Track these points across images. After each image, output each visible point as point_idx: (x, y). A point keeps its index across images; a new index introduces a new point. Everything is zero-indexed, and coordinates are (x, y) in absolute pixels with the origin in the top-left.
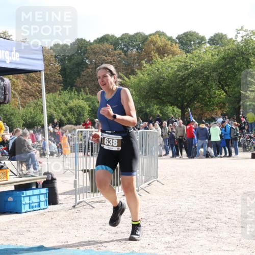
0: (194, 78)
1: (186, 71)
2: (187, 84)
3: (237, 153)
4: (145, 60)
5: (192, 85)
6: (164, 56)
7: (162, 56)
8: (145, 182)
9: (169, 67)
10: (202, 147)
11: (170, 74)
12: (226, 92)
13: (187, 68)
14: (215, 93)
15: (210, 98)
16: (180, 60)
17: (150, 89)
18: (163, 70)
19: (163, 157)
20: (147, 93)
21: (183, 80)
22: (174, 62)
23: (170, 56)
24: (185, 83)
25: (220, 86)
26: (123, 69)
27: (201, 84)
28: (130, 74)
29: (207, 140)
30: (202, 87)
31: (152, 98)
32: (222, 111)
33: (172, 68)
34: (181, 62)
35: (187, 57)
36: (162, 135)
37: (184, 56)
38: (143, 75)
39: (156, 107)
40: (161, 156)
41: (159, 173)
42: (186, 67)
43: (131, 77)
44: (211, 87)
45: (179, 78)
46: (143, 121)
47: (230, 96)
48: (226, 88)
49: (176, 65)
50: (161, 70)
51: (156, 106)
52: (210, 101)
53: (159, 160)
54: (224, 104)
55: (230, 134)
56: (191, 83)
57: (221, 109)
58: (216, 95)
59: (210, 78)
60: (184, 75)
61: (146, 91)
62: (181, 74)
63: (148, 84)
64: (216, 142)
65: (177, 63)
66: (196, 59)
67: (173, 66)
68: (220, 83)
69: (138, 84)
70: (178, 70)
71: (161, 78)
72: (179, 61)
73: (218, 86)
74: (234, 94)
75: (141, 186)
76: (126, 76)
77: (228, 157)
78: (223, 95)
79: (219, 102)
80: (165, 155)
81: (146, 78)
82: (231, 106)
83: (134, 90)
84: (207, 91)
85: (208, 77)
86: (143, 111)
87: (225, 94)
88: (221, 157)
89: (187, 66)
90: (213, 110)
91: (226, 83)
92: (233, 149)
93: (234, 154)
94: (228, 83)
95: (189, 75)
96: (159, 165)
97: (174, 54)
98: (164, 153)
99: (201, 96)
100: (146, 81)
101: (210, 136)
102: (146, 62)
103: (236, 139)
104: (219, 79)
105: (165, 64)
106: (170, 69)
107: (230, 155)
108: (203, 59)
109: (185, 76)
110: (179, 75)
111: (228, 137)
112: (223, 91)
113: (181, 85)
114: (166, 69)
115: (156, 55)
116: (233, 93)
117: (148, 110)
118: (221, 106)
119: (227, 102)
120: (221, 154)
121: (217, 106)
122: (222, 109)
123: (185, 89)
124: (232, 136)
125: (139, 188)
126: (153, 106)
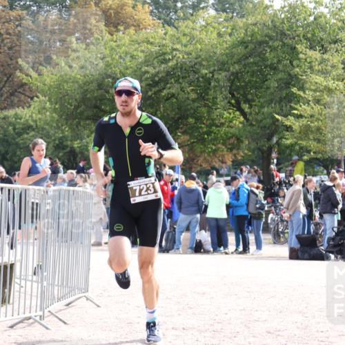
0: (177, 81)
1: (163, 66)
2: (164, 93)
3: (259, 246)
4: (77, 35)
5: (173, 95)
6: (118, 31)
7: (114, 30)
8: (59, 300)
9: (127, 53)
10: (188, 229)
11: (127, 69)
12: (243, 113)
13: (165, 59)
14: (221, 116)
15: (210, 126)
16: (151, 40)
17: (84, 99)
18: (113, 59)
20: (77, 107)
21: (156, 84)
22: (139, 44)
23: (132, 31)
24: (160, 91)
25: (233, 101)
26: (26, 51)
27: (193, 96)
28: (41, 64)
29: (198, 216)
30: (194, 101)
31: (88, 118)
32: (235, 155)
33: (132, 57)
34: (152, 44)
35: (165, 34)
37: (161, 31)
38: (70, 67)
40: (98, 244)
42: (162, 57)
43: (44, 70)
44: (215, 103)
45: (147, 79)
46: (66, 168)
47: (251, 125)
48: (245, 107)
49: (143, 51)
50: (109, 59)
52: (209, 133)
53: (92, 253)
54: (239, 140)
55: (248, 205)
56: (173, 91)
57: (231, 150)
58: (223, 121)
59: (212, 84)
60: (158, 73)
61: (74, 103)
62: (152, 70)
63: (81, 87)
64: (217, 220)
65: (144, 47)
66: (184, 40)
67: (135, 53)
68: (233, 95)
69: (59, 87)
70: (147, 62)
71: (110, 76)
72: (148, 42)
73: (229, 102)
74: (261, 121)
75: (50, 308)
76: (33, 68)
77: (240, 253)
78: (239, 121)
79: (230, 135)
81: (76, 73)
82: (253, 146)
83: (50, 100)
84: (204, 110)
85: (208, 81)
86: (67, 146)
87: (242, 119)
88: (226, 253)
89: (164, 54)
90: (215, 152)
91: (245, 95)
92: (251, 238)
93: (252, 247)
94: (250, 97)
95: (168, 73)
97: (138, 26)
99: (191, 120)
100: (75, 81)
101: (206, 207)
102: (78, 39)
103: (259, 216)
104: (231, 87)
105: (118, 46)
106: (128, 59)
107: (246, 249)
108: (200, 41)
109: (160, 75)
110: (147, 72)
111: (243, 212)
112: (238, 113)
113: (150, 93)
114: (120, 57)
115: (102, 25)
116: (259, 118)
117: (76, 144)
118: (232, 144)
119: (246, 138)
120: (226, 246)
121: (223, 144)
122: (235, 151)
123: (158, 103)
124: (252, 209)
125: (46, 311)
126: (88, 137)
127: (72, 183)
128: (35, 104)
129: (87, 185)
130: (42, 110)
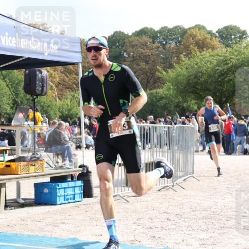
0: (233, 73)
1: (226, 66)
4: (184, 54)
5: (231, 80)
6: (203, 51)
7: (201, 50)
8: (180, 177)
9: (208, 61)
10: (240, 143)
11: (208, 68)
13: (227, 63)
16: (220, 54)
17: (188, 84)
18: (202, 64)
19: (200, 153)
20: (185, 88)
21: (222, 75)
22: (214, 56)
23: (210, 50)
24: (225, 78)
26: (160, 62)
28: (168, 68)
29: (245, 137)
31: (190, 92)
33: (211, 63)
34: (220, 56)
35: (227, 51)
36: (199, 131)
37: (224, 50)
38: (181, 69)
39: (193, 102)
40: (197, 151)
41: (195, 169)
42: (225, 62)
43: (169, 71)
45: (218, 73)
49: (216, 60)
50: (199, 64)
51: (193, 100)
53: (195, 156)
56: (230, 78)
60: (223, 70)
61: (183, 85)
62: (220, 69)
63: (187, 78)
65: (216, 58)
66: (236, 53)
67: (212, 61)
69: (176, 78)
70: (218, 65)
71: (200, 72)
72: (218, 55)
75: (176, 182)
76: (164, 70)
80: (202, 151)
81: (184, 72)
83: (172, 85)
86: (180, 106)
89: (226, 60)
95: (228, 70)
96: (195, 162)
97: (213, 48)
98: (201, 148)
100: (184, 75)
102: (184, 55)
105: (204, 58)
106: (209, 63)
108: (244, 54)
109: (224, 71)
110: (218, 70)
113: (220, 80)
114: (205, 63)
115: (196, 48)
117: (185, 105)
123: (224, 84)
125: (175, 183)
126: (191, 101)
127: (184, 123)
128: (165, 87)
129: (191, 124)
130: (169, 89)
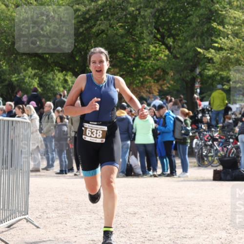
0: (106, 18)
1: (93, 4)
2: (94, 30)
3: (185, 169)
5: (103, 31)
8: (1, 222)
12: (169, 48)
14: (148, 51)
15: (137, 59)
19: (42, 173)
21: (87, 21)
24: (91, 27)
25: (159, 36)
27: (121, 31)
29: (129, 142)
30: (122, 36)
32: (161, 86)
36: (41, 130)
39: (31, 71)
40: (37, 170)
41: (31, 204)
44: (141, 38)
45: (78, 16)
46: (5, 100)
47: (175, 57)
48: (170, 41)
51: (30, 69)
52: (137, 66)
53: (31, 179)
54: (165, 72)
55: (174, 131)
56: (103, 27)
57: (158, 81)
58: (149, 54)
59: (139, 20)
60: (89, 10)
62: (83, 8)
64: (145, 146)
68: (158, 30)
73: (155, 37)
74: (184, 54)
77: (168, 176)
78: (164, 54)
79: (156, 67)
80: (46, 169)
81: (12, 12)
82: (177, 77)
84: (132, 44)
85: (135, 18)
87: (167, 52)
88: (155, 176)
90: (142, 83)
91: (169, 30)
92: (178, 162)
93: (179, 171)
94: (173, 32)
95: (98, 11)
96: (31, 189)
98: (44, 164)
99: (120, 54)
100: (11, 19)
101: (135, 134)
103: (184, 142)
104: (156, 23)
107: (173, 173)
109: (91, 13)
110: (78, 10)
111: (169, 138)
112: (163, 47)
113: (81, 30)
116: (183, 51)
117: (14, 78)
118: (159, 76)
119: (171, 70)
120: (155, 170)
121: (151, 76)
122: (161, 82)
123: (90, 39)
124: (178, 135)
126: (25, 70)
129: (25, 115)
